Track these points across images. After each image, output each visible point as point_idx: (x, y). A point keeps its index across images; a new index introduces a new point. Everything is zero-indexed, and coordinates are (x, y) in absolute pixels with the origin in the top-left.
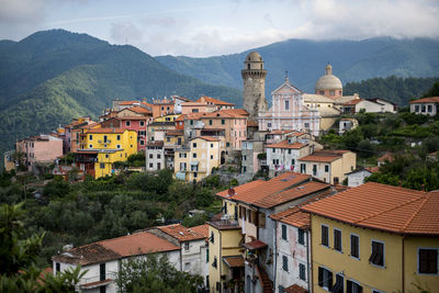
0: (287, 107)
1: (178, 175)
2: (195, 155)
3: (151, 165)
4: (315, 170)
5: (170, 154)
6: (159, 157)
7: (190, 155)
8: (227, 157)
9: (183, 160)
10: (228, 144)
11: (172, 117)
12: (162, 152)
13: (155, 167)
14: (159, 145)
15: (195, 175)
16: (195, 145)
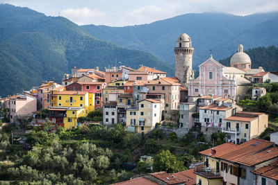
0: (211, 77)
1: (129, 128)
2: (142, 114)
3: (107, 120)
4: (238, 127)
5: (122, 112)
6: (113, 114)
7: (138, 113)
8: (166, 115)
9: (133, 117)
10: (167, 105)
11: (121, 83)
12: (115, 110)
13: (110, 121)
14: (113, 105)
15: (142, 128)
16: (142, 106)
